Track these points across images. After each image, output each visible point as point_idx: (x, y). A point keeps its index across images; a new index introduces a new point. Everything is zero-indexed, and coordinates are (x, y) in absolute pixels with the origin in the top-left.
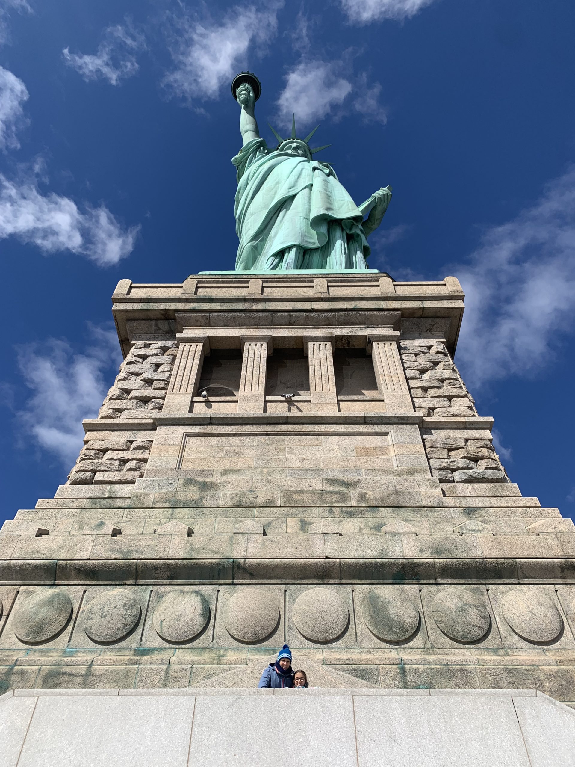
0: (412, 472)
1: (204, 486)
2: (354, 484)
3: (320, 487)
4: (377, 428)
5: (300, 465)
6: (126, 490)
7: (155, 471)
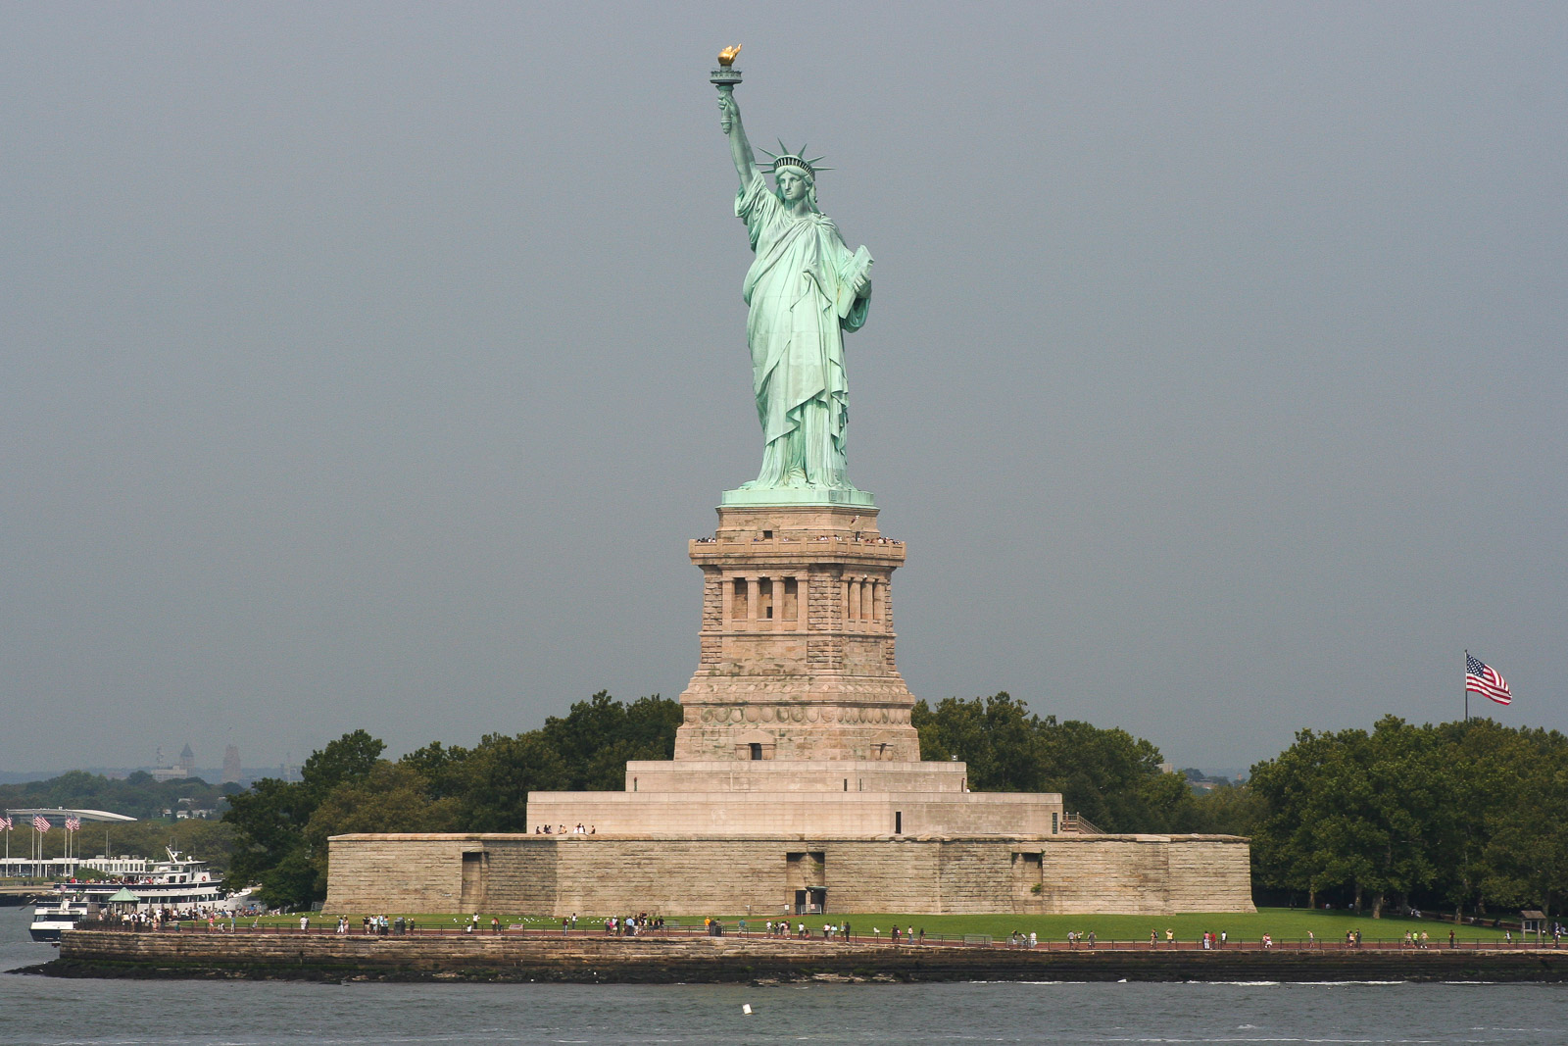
0: (801, 659)
1: (740, 667)
2: (782, 666)
3: (773, 667)
4: (793, 638)
5: (769, 656)
6: (717, 666)
7: (726, 660)
